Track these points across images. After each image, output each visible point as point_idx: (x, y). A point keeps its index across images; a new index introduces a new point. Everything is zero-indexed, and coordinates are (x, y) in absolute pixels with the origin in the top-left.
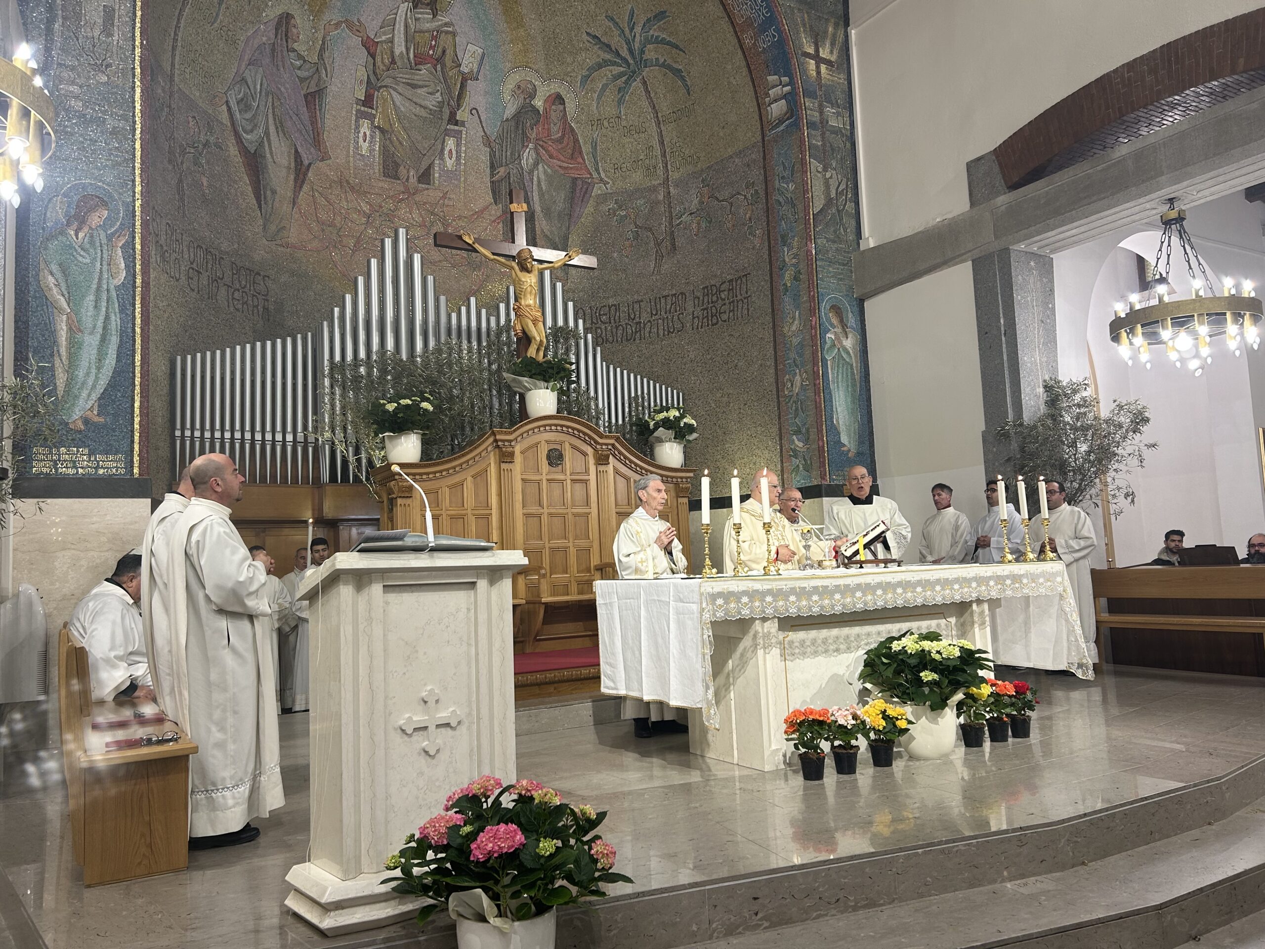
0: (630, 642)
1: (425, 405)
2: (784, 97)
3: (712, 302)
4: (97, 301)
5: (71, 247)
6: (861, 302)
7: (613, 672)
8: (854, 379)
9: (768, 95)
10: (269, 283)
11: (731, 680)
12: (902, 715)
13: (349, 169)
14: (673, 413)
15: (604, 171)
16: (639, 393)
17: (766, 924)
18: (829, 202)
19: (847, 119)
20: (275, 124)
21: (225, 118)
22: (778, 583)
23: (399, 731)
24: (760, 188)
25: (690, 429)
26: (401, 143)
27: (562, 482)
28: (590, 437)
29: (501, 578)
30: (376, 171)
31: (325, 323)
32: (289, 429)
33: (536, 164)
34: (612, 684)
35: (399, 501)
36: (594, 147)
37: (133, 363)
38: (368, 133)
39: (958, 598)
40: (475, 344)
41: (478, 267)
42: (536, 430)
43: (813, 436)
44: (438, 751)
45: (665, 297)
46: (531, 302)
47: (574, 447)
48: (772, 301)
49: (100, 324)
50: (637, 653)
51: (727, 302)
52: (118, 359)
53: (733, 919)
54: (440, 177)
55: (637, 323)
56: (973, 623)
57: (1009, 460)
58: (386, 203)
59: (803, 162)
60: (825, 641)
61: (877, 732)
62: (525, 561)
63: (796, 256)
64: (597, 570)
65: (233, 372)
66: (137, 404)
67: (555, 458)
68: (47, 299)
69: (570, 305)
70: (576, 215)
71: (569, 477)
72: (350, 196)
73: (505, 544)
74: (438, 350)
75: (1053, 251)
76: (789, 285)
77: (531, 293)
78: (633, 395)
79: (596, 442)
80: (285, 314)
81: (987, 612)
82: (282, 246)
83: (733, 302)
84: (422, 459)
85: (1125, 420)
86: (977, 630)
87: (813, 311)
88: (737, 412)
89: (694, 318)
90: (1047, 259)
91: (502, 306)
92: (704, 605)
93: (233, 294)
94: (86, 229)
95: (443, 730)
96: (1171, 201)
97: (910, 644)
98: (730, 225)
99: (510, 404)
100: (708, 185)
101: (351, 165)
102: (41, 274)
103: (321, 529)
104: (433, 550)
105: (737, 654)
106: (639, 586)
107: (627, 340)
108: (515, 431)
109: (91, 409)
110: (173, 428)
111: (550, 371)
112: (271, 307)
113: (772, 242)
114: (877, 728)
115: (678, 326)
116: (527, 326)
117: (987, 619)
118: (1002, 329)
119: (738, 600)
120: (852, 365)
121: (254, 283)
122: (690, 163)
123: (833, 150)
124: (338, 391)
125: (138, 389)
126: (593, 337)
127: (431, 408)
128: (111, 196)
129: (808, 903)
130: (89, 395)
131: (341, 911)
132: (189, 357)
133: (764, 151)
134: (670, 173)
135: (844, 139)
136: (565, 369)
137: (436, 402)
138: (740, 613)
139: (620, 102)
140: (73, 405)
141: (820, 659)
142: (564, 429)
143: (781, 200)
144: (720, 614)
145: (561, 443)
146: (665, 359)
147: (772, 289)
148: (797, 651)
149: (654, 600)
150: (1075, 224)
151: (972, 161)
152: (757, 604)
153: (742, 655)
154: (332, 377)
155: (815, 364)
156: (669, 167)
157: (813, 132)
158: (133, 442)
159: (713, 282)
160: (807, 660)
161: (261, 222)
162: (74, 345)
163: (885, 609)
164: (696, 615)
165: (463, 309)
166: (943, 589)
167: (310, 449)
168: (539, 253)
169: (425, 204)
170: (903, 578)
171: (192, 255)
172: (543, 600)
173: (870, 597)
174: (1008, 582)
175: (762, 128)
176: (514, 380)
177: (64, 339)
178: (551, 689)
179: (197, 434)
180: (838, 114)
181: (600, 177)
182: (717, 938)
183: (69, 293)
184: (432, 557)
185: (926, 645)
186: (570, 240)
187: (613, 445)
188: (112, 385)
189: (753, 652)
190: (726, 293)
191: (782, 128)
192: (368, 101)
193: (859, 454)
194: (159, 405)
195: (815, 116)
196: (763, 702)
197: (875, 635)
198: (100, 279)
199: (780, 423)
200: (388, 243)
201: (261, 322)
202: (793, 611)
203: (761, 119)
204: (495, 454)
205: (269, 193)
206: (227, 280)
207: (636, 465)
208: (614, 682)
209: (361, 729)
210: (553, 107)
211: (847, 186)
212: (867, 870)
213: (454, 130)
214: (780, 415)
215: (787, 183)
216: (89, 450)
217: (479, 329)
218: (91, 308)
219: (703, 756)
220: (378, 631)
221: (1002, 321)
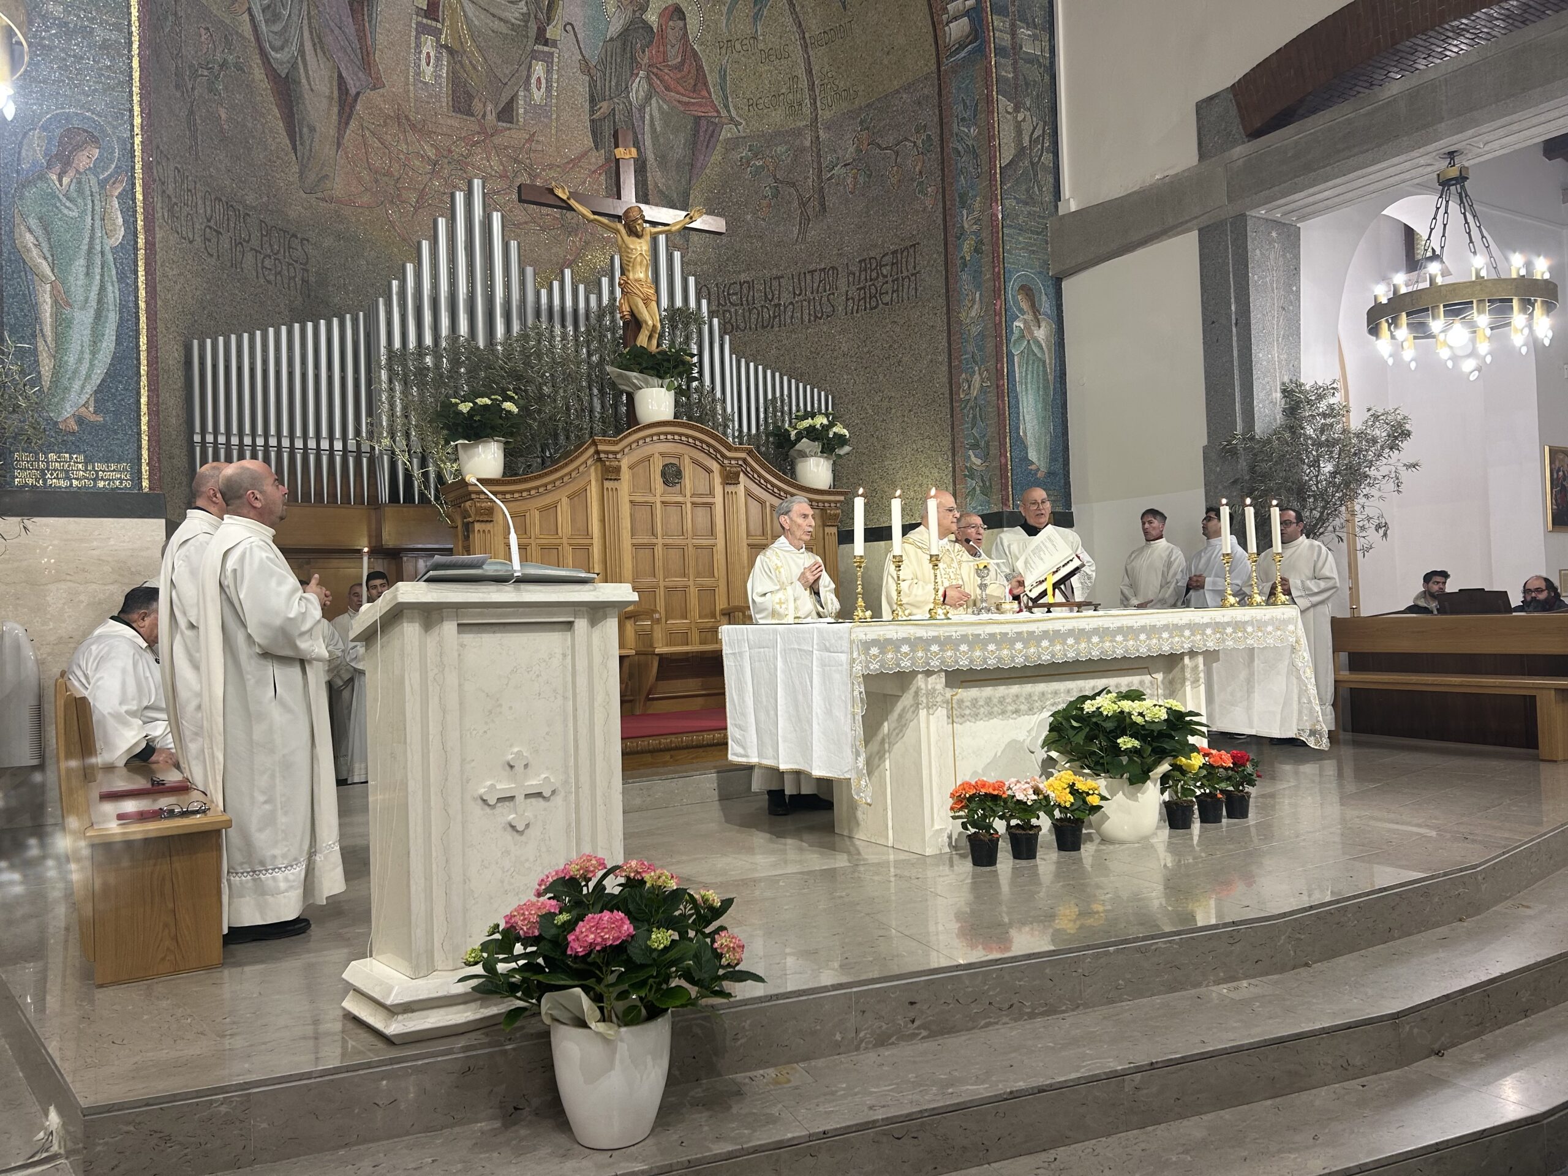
0: (764, 700)
1: (508, 405)
2: (967, 13)
3: (871, 280)
4: (89, 266)
5: (53, 196)
6: (1058, 281)
7: (744, 736)
8: (1046, 380)
9: (945, 10)
10: (309, 249)
11: (887, 746)
12: (1094, 789)
13: (408, 101)
14: (820, 421)
15: (736, 107)
16: (778, 394)
17: (924, 1033)
18: (1021, 152)
19: (1046, 44)
20: (313, 40)
21: (247, 29)
22: (945, 629)
23: (480, 801)
24: (934, 132)
25: (841, 440)
26: (475, 68)
27: (679, 504)
28: (716, 450)
29: (605, 617)
30: (444, 104)
31: (381, 300)
32: (338, 434)
33: (648, 98)
34: (740, 750)
35: (477, 526)
36: (723, 78)
37: (138, 346)
38: (432, 54)
39: (1166, 649)
40: (570, 329)
41: (572, 231)
42: (648, 440)
43: (994, 451)
44: (527, 826)
45: (812, 272)
46: (642, 276)
47: (695, 462)
48: (947, 278)
49: (93, 295)
50: (772, 713)
51: (890, 279)
52: (118, 342)
53: (885, 1026)
54: (526, 112)
55: (776, 305)
56: (1184, 680)
57: (1235, 482)
58: (457, 146)
59: (989, 100)
60: (1002, 700)
61: (1063, 809)
62: (635, 597)
63: (977, 221)
64: (724, 614)
65: (265, 362)
66: (144, 400)
67: (672, 475)
68: (24, 262)
69: (692, 280)
70: (699, 165)
71: (688, 500)
72: (412, 137)
73: (609, 576)
74: (524, 337)
75: (1300, 219)
76: (968, 258)
77: (641, 262)
78: (770, 397)
79: (724, 456)
80: (330, 288)
81: (1201, 667)
82: (324, 200)
83: (897, 279)
84: (504, 474)
85: (1380, 433)
86: (1188, 688)
87: (998, 292)
88: (900, 420)
89: (847, 300)
90: (1293, 228)
91: (605, 281)
92: (855, 655)
93: (263, 262)
94: (72, 173)
95: (533, 800)
96: (1451, 155)
97: (1106, 705)
98: (894, 180)
99: (615, 406)
100: (868, 129)
101: (412, 95)
102: (17, 230)
103: (380, 561)
104: (520, 581)
105: (895, 715)
106: (775, 632)
107: (763, 327)
108: (621, 440)
109: (86, 405)
110: (191, 432)
111: (665, 364)
112: (312, 279)
113: (948, 203)
114: (1063, 804)
115: (828, 309)
116: (637, 307)
117: (1202, 675)
118: (1233, 317)
119: (897, 649)
120: (1044, 362)
121: (289, 247)
122: (846, 99)
123: (1027, 84)
124: (398, 387)
125: (144, 381)
126: (719, 323)
127: (515, 410)
128: (103, 131)
129: (975, 1009)
130: (83, 387)
131: (410, 1015)
132: (209, 341)
133: (940, 85)
134: (820, 112)
135: (1041, 70)
136: (684, 363)
137: (521, 402)
138: (898, 665)
139: (756, 17)
140: (63, 399)
141: (995, 722)
142: (683, 438)
143: (960, 148)
144: (874, 667)
145: (679, 457)
146: (811, 352)
147: (946, 264)
148: (967, 712)
149: (794, 649)
150: (1330, 184)
151: (1203, 101)
152: (920, 654)
153: (900, 716)
154: (390, 369)
155: (999, 360)
156: (818, 103)
157: (1002, 61)
158: (140, 447)
159: (872, 254)
160: (980, 723)
161: (296, 169)
162: (62, 324)
163: (1077, 662)
164: (845, 666)
165: (556, 284)
166: (1149, 638)
167: (365, 460)
168: (652, 213)
169: (506, 148)
170: (1100, 624)
171: (209, 212)
172: (657, 651)
173: (1058, 647)
174: (1229, 630)
175: (938, 55)
176: (620, 375)
177: (48, 315)
178: (667, 757)
179: (222, 439)
180: (1035, 37)
181: (730, 115)
182: (866, 1048)
183: (52, 256)
184: (519, 590)
185: (1126, 705)
186: (692, 196)
187: (744, 460)
188: (112, 374)
189: (913, 712)
190: (888, 268)
191: (963, 54)
192: (432, 11)
193: (1050, 474)
194: (172, 402)
195: (1006, 39)
196: (925, 772)
197: (1063, 693)
198: (92, 238)
199: (953, 435)
200: (460, 197)
201: (300, 299)
202: (964, 663)
203: (936, 43)
204: (596, 470)
205: (305, 130)
206: (255, 243)
207: (773, 485)
208: (744, 748)
209: (433, 797)
210: (671, 23)
211: (1044, 131)
212: (1047, 971)
213: (543, 52)
214: (953, 424)
215: (969, 127)
216: (85, 457)
217: (575, 311)
218: (82, 276)
219: (851, 838)
220: (452, 679)
221: (1233, 308)
